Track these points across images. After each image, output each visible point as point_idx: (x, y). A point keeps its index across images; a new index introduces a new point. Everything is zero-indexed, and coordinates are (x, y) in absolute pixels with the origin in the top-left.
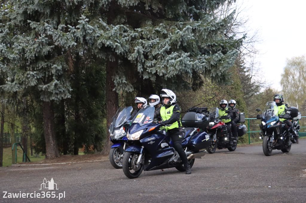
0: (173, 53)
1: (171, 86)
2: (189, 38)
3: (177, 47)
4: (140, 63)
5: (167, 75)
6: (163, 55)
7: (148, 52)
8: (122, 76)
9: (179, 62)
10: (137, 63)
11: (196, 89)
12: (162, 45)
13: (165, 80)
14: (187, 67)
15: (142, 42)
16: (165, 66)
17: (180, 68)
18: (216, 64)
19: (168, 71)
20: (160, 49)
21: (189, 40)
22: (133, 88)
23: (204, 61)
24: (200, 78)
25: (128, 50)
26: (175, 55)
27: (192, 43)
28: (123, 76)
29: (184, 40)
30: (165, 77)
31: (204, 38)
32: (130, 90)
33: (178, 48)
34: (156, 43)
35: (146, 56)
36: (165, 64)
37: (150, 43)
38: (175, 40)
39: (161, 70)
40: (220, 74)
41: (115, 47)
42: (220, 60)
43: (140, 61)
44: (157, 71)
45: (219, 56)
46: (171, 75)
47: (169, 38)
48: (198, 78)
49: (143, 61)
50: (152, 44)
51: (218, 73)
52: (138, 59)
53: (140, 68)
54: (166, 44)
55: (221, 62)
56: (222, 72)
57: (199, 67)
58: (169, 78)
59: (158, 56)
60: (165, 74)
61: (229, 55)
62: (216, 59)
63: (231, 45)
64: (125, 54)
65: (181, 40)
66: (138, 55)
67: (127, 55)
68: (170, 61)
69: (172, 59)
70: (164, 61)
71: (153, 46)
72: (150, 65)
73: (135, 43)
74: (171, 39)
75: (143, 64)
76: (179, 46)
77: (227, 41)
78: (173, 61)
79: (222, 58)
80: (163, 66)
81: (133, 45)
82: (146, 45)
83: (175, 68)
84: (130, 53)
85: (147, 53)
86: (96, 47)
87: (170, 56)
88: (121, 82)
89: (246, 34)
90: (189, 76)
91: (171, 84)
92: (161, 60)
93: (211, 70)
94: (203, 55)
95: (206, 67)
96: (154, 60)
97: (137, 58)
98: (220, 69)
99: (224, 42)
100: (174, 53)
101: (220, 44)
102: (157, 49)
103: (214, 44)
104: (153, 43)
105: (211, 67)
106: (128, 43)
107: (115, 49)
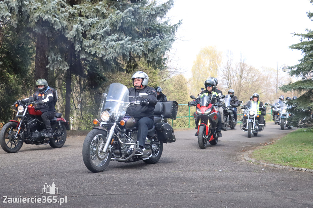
0: (113, 34)
1: (108, 67)
2: (129, 20)
3: (116, 28)
4: (78, 42)
5: (106, 57)
6: (103, 36)
7: (86, 30)
8: (57, 53)
9: (120, 45)
10: (75, 41)
11: (130, 72)
12: (101, 25)
13: (104, 61)
14: (125, 50)
15: (80, 20)
16: (104, 47)
17: (121, 51)
18: (153, 49)
19: (107, 52)
20: (99, 29)
21: (129, 22)
22: (68, 66)
23: (142, 44)
24: (135, 61)
25: (66, 27)
26: (116, 37)
27: (131, 25)
28: (59, 53)
29: (124, 21)
30: (104, 58)
31: (143, 21)
32: (64, 68)
33: (118, 29)
34: (95, 22)
35: (84, 35)
36: (104, 45)
37: (90, 22)
38: (115, 20)
39: (100, 51)
40: (157, 59)
41: (53, 22)
42: (157, 45)
43: (78, 40)
44: (96, 51)
45: (157, 41)
46: (110, 58)
47: (110, 19)
48: (132, 60)
49: (81, 40)
50: (92, 23)
51: (155, 57)
52: (77, 38)
53: (77, 47)
54: (105, 24)
55: (159, 46)
56: (159, 57)
57: (136, 51)
58: (108, 60)
59: (97, 36)
60: (104, 55)
61: (167, 41)
62: (154, 44)
63: (166, 30)
64: (63, 31)
65: (122, 21)
66: (76, 33)
67: (64, 32)
68: (110, 43)
69: (112, 40)
70: (103, 42)
71: (91, 25)
72: (88, 44)
73: (73, 20)
74: (111, 19)
75: (81, 43)
76: (119, 28)
77: (163, 26)
78: (113, 43)
79: (160, 43)
80: (103, 47)
81: (71, 22)
82: (85, 24)
83: (115, 51)
84: (67, 30)
85: (85, 32)
86: (32, 20)
87: (110, 37)
88: (56, 59)
89: (181, 21)
90: (126, 59)
91: (108, 66)
92: (101, 40)
93: (148, 54)
94: (141, 38)
95: (143, 51)
96: (93, 40)
97: (76, 36)
98: (158, 54)
99: (160, 26)
100: (115, 34)
101: (156, 28)
102: (97, 28)
103: (150, 28)
104: (92, 21)
105: (148, 51)
106: (66, 19)
107: (53, 25)
